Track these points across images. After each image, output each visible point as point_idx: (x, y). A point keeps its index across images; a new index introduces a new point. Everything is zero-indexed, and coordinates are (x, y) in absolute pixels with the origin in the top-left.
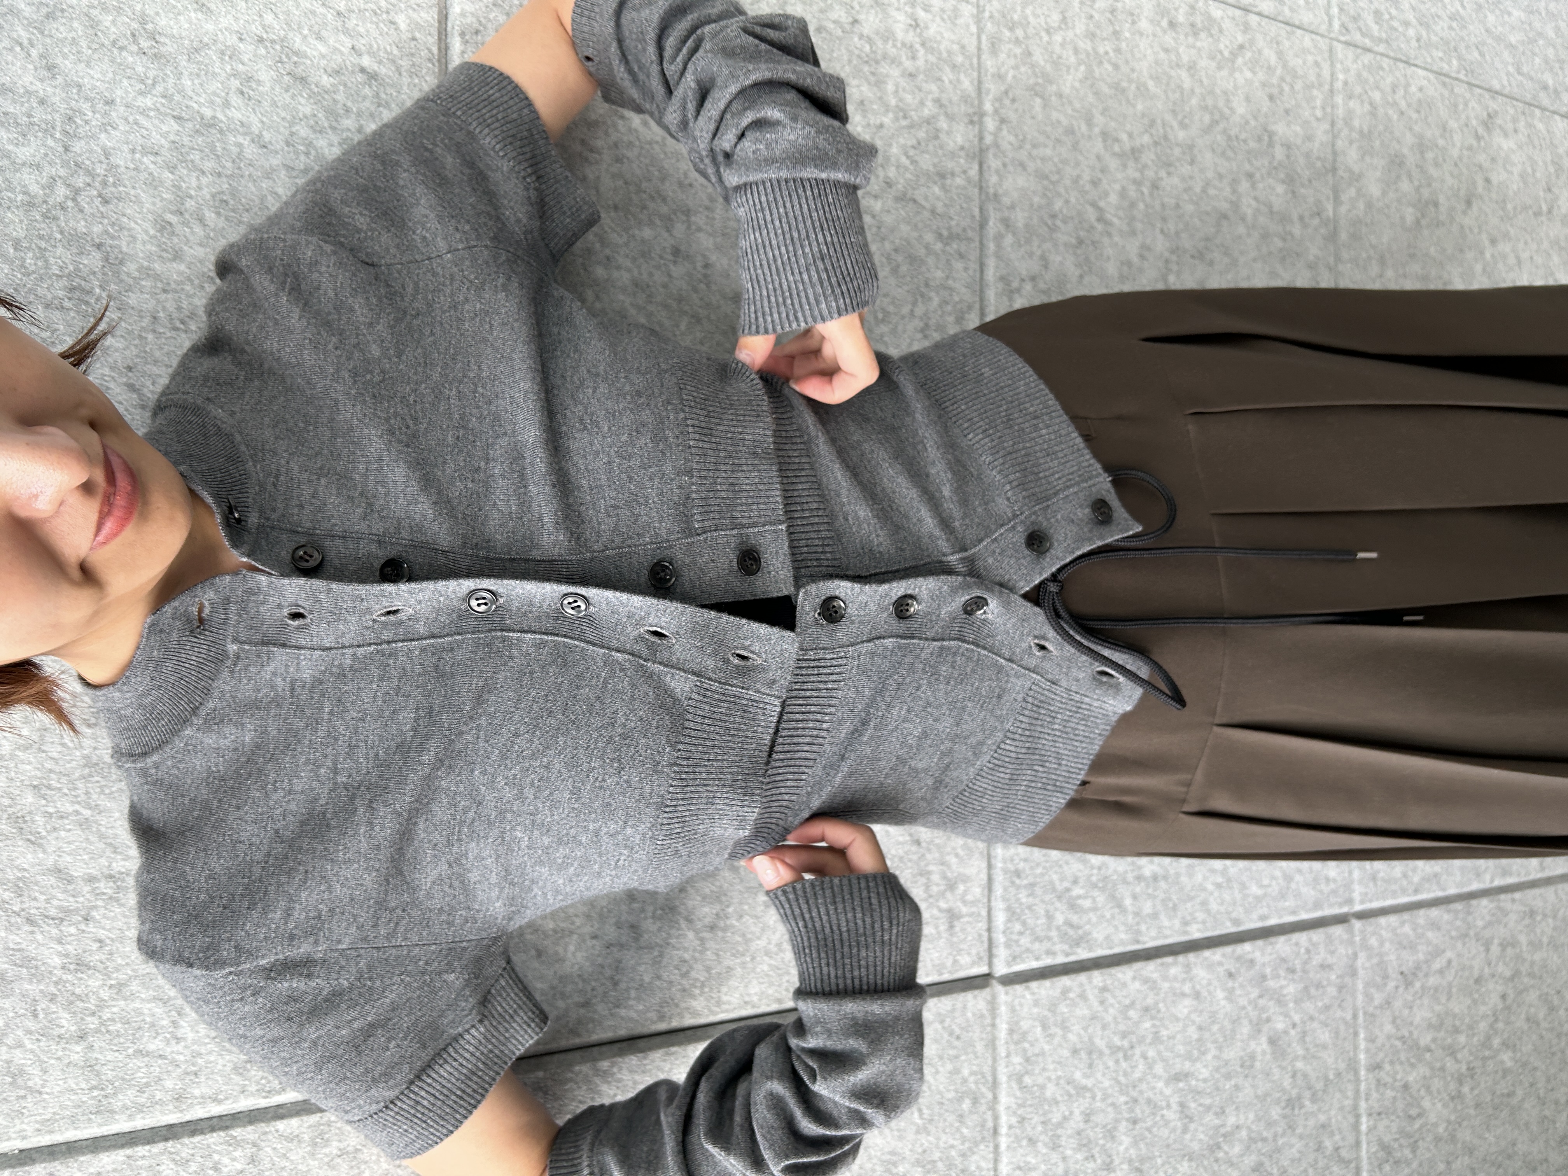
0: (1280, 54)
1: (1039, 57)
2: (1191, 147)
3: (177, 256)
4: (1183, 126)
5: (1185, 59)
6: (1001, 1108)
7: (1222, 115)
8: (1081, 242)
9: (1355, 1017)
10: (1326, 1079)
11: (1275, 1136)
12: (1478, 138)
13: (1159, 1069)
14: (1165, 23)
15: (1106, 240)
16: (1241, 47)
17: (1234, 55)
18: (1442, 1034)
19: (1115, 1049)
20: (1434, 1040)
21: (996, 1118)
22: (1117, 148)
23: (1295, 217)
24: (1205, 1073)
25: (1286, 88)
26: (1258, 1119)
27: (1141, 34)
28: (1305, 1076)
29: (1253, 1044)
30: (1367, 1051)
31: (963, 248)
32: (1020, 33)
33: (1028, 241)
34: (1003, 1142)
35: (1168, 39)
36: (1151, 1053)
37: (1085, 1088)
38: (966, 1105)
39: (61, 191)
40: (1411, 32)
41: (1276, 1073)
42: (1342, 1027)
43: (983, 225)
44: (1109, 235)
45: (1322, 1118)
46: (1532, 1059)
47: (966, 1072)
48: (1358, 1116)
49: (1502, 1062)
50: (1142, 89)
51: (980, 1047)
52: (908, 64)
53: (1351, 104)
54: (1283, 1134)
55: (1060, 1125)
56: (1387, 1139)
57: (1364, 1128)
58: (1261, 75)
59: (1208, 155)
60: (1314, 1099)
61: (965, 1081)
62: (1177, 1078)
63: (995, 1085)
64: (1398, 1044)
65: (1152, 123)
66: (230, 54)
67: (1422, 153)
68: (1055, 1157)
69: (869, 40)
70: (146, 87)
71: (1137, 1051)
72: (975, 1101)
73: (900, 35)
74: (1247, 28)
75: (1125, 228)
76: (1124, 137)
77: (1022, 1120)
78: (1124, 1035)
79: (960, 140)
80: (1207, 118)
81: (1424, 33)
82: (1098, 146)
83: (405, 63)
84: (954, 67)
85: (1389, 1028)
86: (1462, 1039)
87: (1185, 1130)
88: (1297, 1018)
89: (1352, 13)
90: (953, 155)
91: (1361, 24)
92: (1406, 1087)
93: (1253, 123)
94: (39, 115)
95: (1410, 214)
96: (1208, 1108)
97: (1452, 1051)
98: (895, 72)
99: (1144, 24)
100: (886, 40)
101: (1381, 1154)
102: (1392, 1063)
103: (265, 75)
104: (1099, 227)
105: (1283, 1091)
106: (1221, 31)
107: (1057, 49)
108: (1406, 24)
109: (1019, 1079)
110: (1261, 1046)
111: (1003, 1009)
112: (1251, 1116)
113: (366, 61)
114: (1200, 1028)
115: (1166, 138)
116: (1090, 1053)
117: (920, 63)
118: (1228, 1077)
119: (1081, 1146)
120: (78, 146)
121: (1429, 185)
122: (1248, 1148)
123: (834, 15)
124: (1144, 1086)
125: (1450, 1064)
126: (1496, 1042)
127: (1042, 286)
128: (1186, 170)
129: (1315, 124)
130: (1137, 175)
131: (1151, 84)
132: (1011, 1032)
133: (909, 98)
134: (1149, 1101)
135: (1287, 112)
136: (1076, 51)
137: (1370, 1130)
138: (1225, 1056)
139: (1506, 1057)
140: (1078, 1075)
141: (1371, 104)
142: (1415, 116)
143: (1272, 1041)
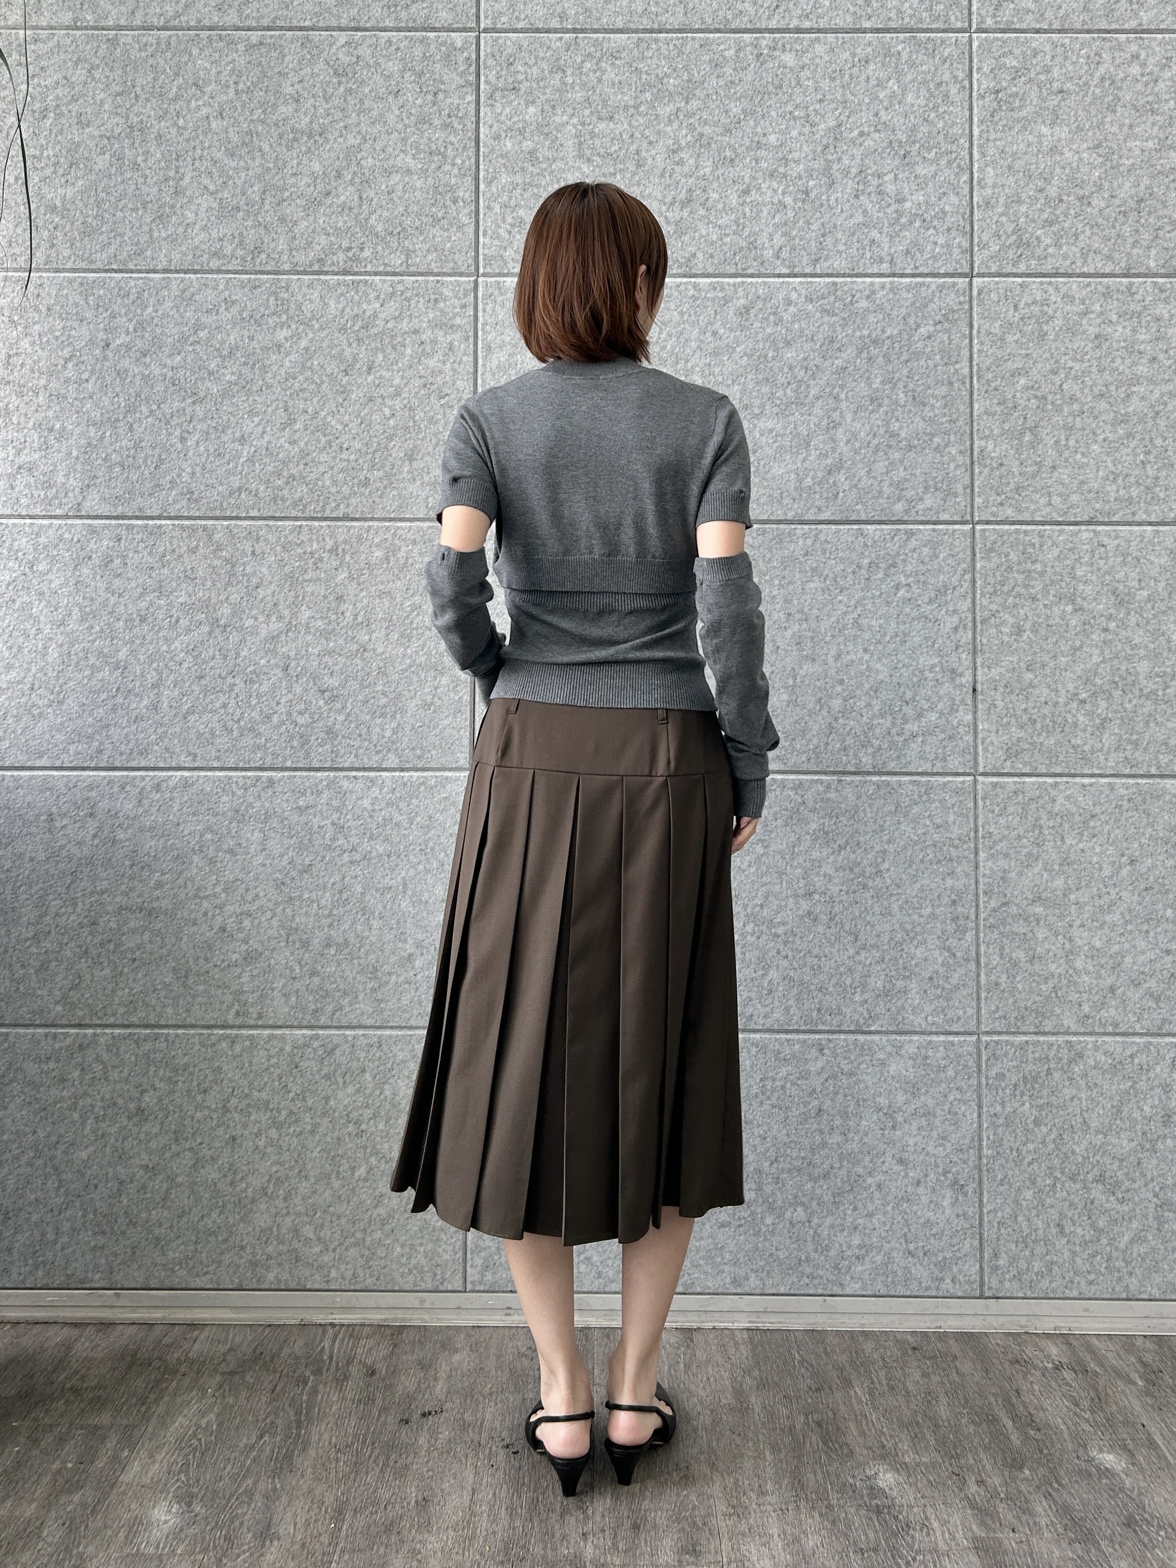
0: (957, 988)
1: (916, 809)
2: (890, 913)
3: (762, 435)
4: (901, 908)
5: (938, 911)
6: (412, 773)
7: (913, 939)
8: (826, 833)
9: (411, 1028)
10: (382, 1001)
11: (359, 958)
12: (945, 1173)
13: (412, 872)
14: (953, 896)
15: (830, 851)
16: (954, 955)
17: (949, 949)
18: (388, 1107)
19: (426, 842)
20: (386, 1097)
21: (408, 770)
22: (879, 860)
23: (866, 996)
24: (403, 905)
25: (939, 992)
26: (372, 944)
27: (943, 880)
28: (387, 983)
29: (411, 942)
30: (390, 1037)
31: (812, 761)
32: (925, 798)
33: (822, 800)
34: (397, 774)
35: (946, 900)
36: (421, 867)
37: (412, 824)
38: (418, 752)
39: (778, 402)
40: (999, 1108)
41: (392, 959)
42: (407, 1015)
43: (825, 773)
44: (833, 853)
45: (361, 997)
46: (355, 1199)
47: (433, 752)
48: (353, 1028)
49: (360, 1167)
50: (914, 879)
51: (442, 760)
52: (894, 731)
53: (941, 1048)
54: (359, 965)
55: (398, 807)
56: (338, 1052)
57: (348, 1032)
58: (941, 970)
59: (888, 927)
60: (373, 990)
61: (429, 751)
62: (405, 885)
63: (424, 769)
64: (389, 1066)
65: (898, 886)
66: (834, 450)
67: (924, 1115)
68: (383, 804)
69: (901, 710)
70: (817, 425)
71: (424, 858)
72: (419, 757)
73: (907, 727)
74: (967, 960)
75: (839, 864)
76: (886, 865)
77: (405, 784)
78: (432, 849)
79: (864, 760)
80: (909, 927)
81: (1001, 1121)
82: (878, 848)
83: (843, 508)
84: (899, 757)
85: (401, 1055)
86: (381, 1126)
87: (377, 890)
88: (419, 977)
89: (998, 1052)
90: (856, 755)
91: (992, 1061)
92: (363, 1071)
93: (913, 963)
94: (802, 396)
95: (883, 1101)
96: (385, 908)
97: (374, 1116)
98: (888, 724)
99: (949, 882)
100: (903, 718)
101: (330, 1046)
102: (380, 1058)
103: (829, 461)
104: (836, 846)
105: (382, 966)
106: (960, 939)
107: (922, 821)
108: (1003, 1104)
109: (423, 783)
110: (410, 948)
111: (458, 774)
112: (374, 939)
113: (841, 494)
114: (426, 902)
115: (891, 895)
116: (428, 827)
117: (896, 738)
118: (398, 922)
119: (384, 820)
120: (794, 406)
121: (905, 1122)
122: (358, 936)
123: (908, 692)
124: (405, 862)
125: (368, 1113)
126: (373, 1160)
127: (802, 808)
128: (877, 909)
129: (923, 1015)
130: (868, 874)
131: (918, 885)
132: (447, 778)
133: (878, 731)
134: (397, 865)
135: (925, 992)
136: (924, 834)
137: (345, 1036)
138: (409, 920)
139: (361, 1172)
140: (419, 819)
141: (945, 1067)
142: (946, 1108)
143: (411, 955)
